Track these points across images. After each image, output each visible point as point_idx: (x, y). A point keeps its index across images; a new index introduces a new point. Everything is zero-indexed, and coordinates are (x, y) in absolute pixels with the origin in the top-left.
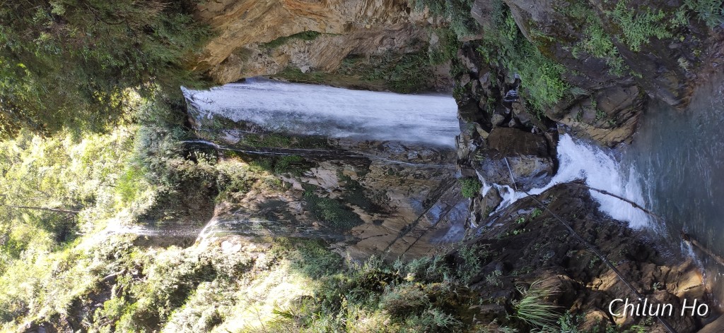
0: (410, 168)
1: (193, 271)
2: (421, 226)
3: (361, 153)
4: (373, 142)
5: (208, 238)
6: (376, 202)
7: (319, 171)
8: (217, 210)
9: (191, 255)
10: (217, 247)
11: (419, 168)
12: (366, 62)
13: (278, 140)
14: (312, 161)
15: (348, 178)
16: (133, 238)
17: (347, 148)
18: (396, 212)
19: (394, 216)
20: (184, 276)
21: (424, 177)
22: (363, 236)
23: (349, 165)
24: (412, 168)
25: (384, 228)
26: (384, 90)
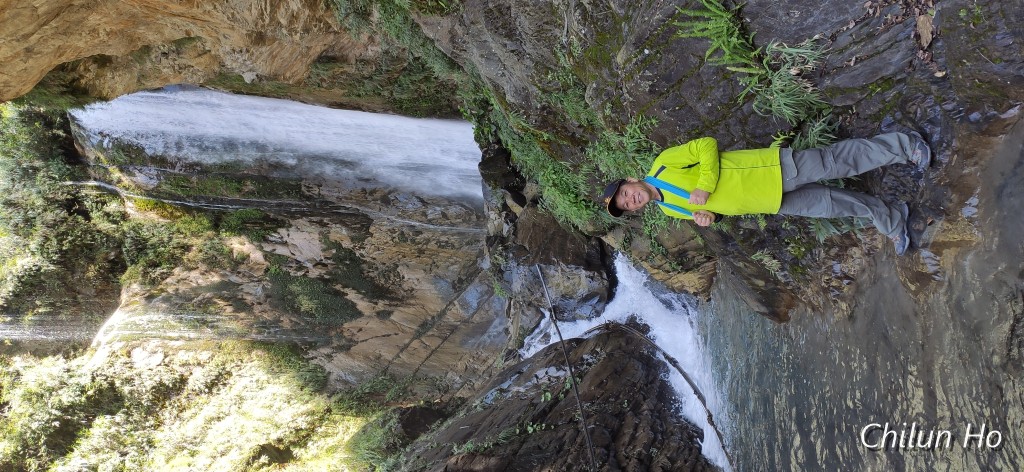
0: (431, 231)
1: (83, 399)
2: (450, 318)
3: (355, 207)
4: (372, 192)
5: (108, 343)
6: (382, 282)
7: (291, 233)
8: (124, 297)
9: (79, 372)
10: (125, 359)
11: (444, 233)
12: (351, 70)
13: (222, 185)
14: (280, 218)
15: (338, 246)
17: (334, 200)
18: (413, 297)
19: (410, 304)
20: (70, 407)
21: (453, 246)
22: (361, 336)
23: (338, 225)
24: (434, 232)
25: (393, 322)
26: (385, 111)
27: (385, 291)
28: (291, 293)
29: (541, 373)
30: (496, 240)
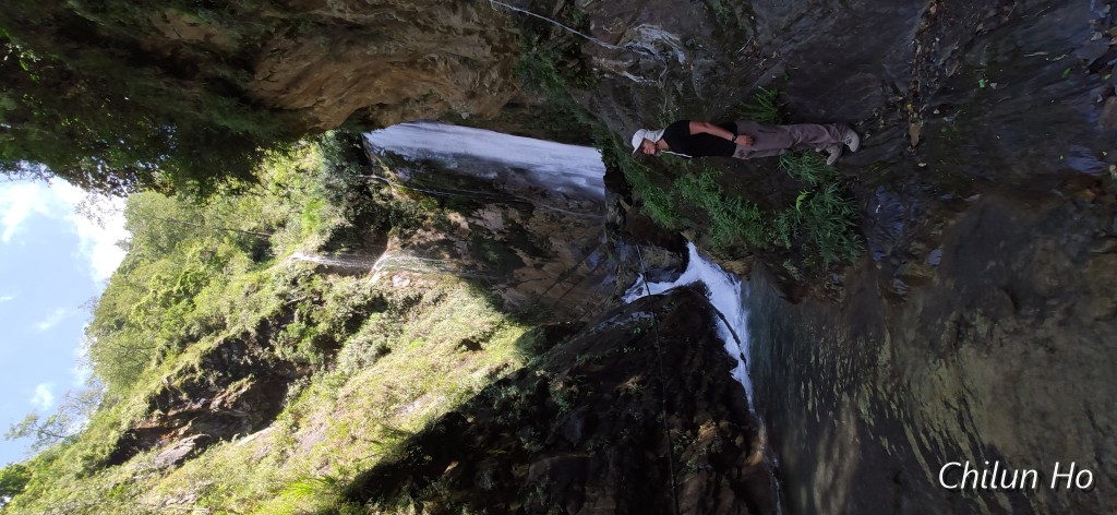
1: (366, 302)
2: (579, 271)
4: (535, 189)
8: (389, 245)
9: (364, 287)
11: (579, 218)
12: (526, 112)
15: (513, 221)
16: (315, 266)
18: (558, 257)
20: (358, 306)
22: (523, 279)
26: (546, 138)
27: (540, 251)
28: (484, 249)
29: (635, 315)
30: (612, 226)
